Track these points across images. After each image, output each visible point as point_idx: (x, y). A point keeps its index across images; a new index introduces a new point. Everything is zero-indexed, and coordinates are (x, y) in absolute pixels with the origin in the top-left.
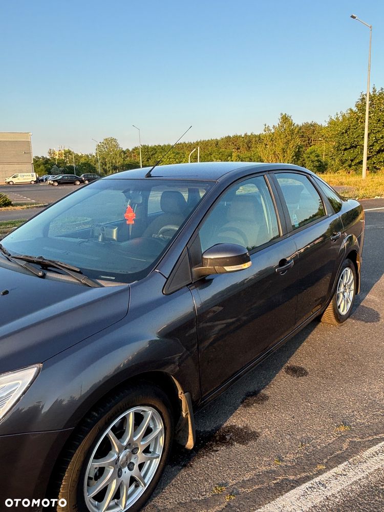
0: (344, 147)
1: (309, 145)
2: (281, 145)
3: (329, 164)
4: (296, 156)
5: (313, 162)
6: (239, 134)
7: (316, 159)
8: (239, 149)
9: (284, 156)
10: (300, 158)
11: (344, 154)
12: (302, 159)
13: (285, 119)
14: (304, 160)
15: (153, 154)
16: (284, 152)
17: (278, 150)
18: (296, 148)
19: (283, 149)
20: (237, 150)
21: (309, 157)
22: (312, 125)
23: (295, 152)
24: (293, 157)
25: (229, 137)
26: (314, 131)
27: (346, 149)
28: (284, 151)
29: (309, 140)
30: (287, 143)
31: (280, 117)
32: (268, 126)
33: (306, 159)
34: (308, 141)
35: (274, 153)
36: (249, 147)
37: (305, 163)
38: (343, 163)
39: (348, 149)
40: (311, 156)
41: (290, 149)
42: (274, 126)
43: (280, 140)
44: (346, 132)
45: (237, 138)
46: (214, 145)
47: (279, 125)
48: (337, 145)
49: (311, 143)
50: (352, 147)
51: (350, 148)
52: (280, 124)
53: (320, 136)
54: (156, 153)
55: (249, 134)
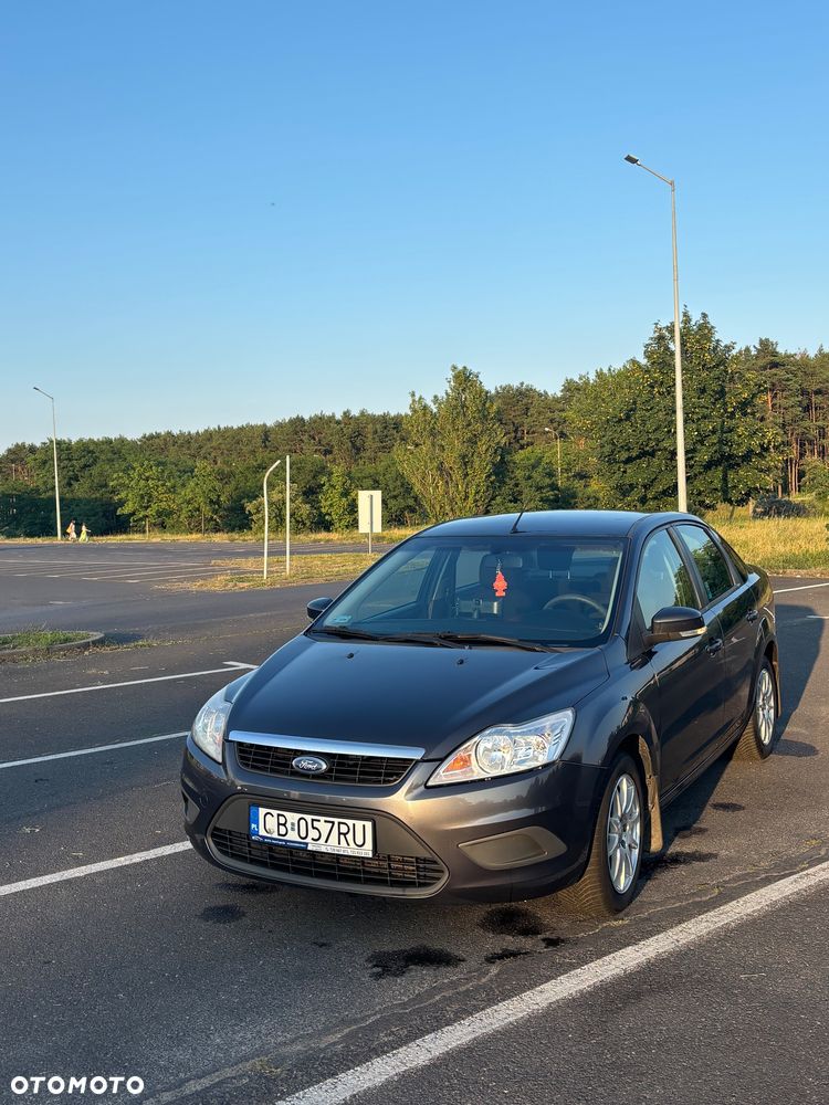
0: (625, 455)
1: (517, 446)
2: (455, 446)
3: (580, 495)
4: (497, 475)
5: (539, 489)
6: (328, 413)
7: (547, 481)
8: (330, 452)
9: (467, 475)
10: (507, 480)
11: (625, 472)
12: (513, 482)
13: (464, 379)
14: (517, 485)
15: (85, 466)
16: (465, 464)
17: (450, 460)
18: (495, 453)
19: (464, 457)
20: (325, 455)
21: (530, 478)
22: (520, 393)
23: (494, 464)
24: (488, 476)
25: (300, 420)
26: (527, 409)
27: (629, 460)
28: (465, 461)
29: (516, 431)
30: (473, 441)
31: (450, 375)
32: (420, 398)
33: (523, 483)
34: (513, 435)
35: (440, 468)
36: (358, 450)
37: (521, 493)
38: (624, 495)
39: (635, 459)
40: (534, 475)
41: (480, 456)
42: (435, 397)
43: (454, 435)
44: (628, 418)
45: (322, 422)
46: (259, 440)
47: (447, 394)
48: (607, 449)
49: (522, 438)
50: (643, 454)
51: (638, 457)
52: (450, 391)
53: (546, 422)
54: (95, 461)
55: (355, 412)
